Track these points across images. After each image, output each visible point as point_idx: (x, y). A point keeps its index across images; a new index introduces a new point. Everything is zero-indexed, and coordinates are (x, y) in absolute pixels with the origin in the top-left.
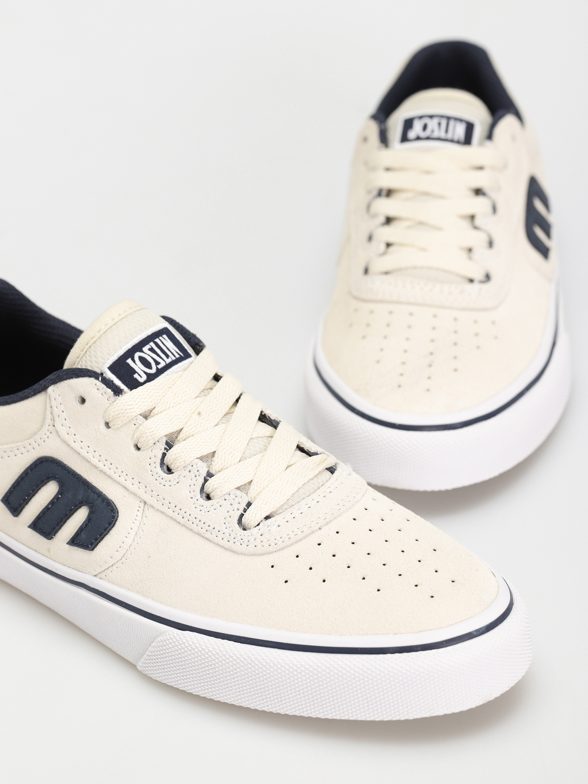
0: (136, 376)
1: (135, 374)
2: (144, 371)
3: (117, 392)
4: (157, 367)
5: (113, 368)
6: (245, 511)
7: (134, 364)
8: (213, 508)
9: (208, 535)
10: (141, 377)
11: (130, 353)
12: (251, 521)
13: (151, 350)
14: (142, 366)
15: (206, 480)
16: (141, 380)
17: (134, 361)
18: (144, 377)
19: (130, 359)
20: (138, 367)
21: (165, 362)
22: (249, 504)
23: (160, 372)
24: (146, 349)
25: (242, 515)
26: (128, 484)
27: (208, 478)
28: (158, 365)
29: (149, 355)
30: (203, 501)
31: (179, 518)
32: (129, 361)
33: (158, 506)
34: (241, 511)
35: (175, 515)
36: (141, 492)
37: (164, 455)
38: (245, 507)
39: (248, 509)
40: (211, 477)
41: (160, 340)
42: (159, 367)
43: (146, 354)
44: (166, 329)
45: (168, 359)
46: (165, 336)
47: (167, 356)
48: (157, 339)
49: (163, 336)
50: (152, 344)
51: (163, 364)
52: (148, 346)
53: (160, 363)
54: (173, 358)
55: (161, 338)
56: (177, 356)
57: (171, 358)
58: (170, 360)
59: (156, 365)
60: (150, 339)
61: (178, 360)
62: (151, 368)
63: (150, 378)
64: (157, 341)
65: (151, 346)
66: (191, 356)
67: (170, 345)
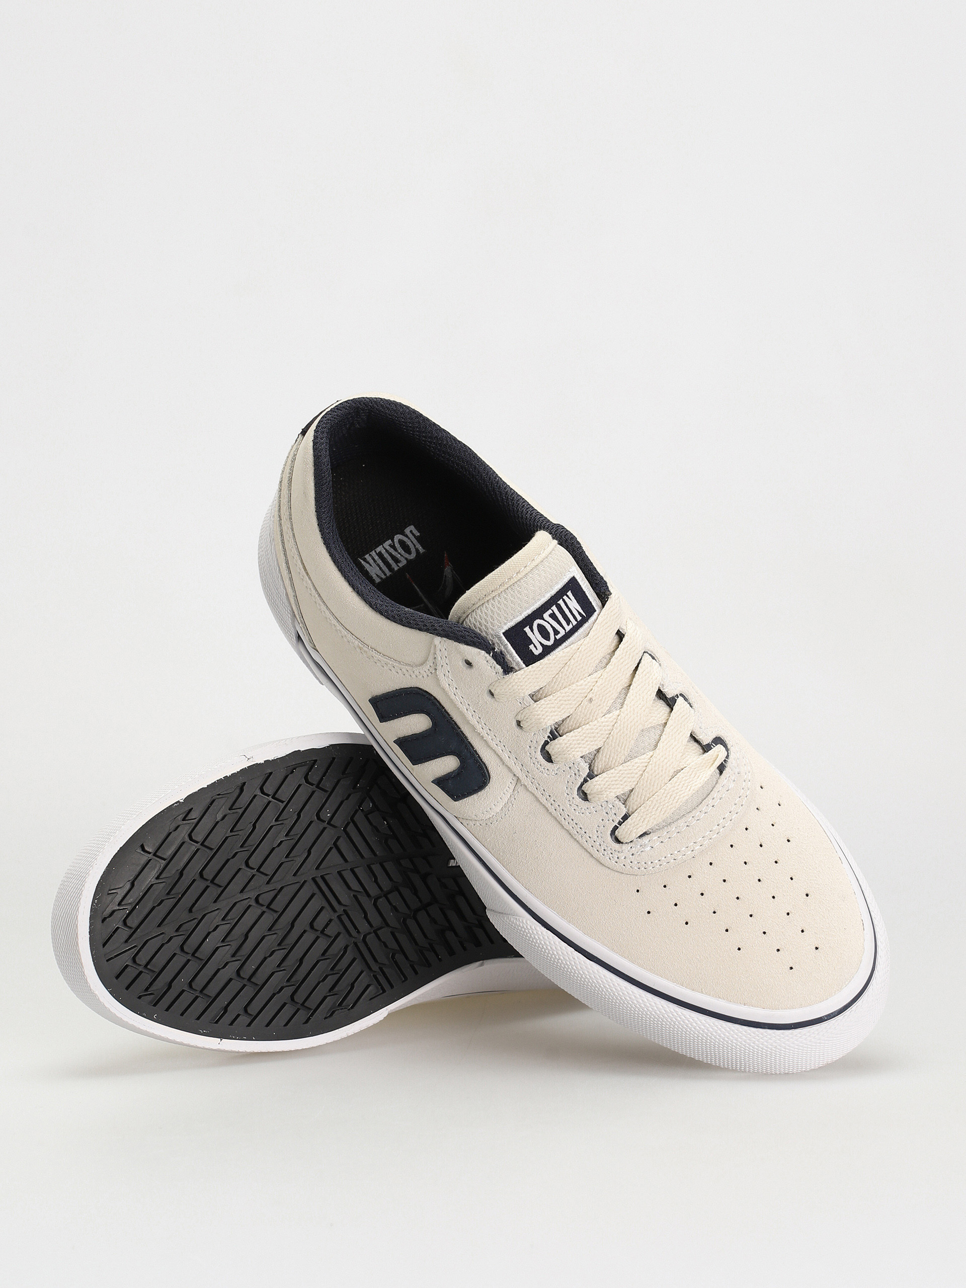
0: (531, 647)
1: (531, 644)
2: (540, 643)
3: (508, 669)
4: (555, 638)
5: (508, 634)
6: (620, 823)
7: (532, 633)
8: (588, 811)
9: (579, 838)
10: (537, 649)
11: (529, 620)
12: (624, 838)
13: (553, 616)
14: (541, 637)
15: (585, 781)
16: (536, 652)
17: (532, 631)
18: (540, 649)
19: (528, 627)
20: (535, 636)
21: (565, 630)
22: (625, 818)
23: (558, 643)
24: (546, 616)
25: (616, 828)
26: (505, 756)
27: (588, 779)
28: (557, 635)
29: (549, 623)
30: (578, 800)
31: (552, 809)
32: (527, 629)
33: (532, 788)
34: (616, 823)
35: (548, 805)
36: (517, 769)
37: (546, 743)
38: (621, 820)
39: (624, 822)
40: (592, 779)
41: (564, 600)
42: (558, 637)
43: (546, 621)
44: (573, 580)
45: (568, 625)
46: (569, 593)
47: (568, 622)
48: (561, 599)
49: (568, 594)
50: (554, 608)
51: (562, 633)
52: (550, 612)
53: (559, 632)
54: (575, 623)
55: (565, 596)
56: (579, 618)
57: (572, 624)
58: (571, 626)
59: (555, 635)
60: (553, 600)
61: (580, 624)
62: (548, 639)
63: (547, 651)
64: (561, 602)
65: (552, 611)
66: (595, 611)
67: (574, 604)
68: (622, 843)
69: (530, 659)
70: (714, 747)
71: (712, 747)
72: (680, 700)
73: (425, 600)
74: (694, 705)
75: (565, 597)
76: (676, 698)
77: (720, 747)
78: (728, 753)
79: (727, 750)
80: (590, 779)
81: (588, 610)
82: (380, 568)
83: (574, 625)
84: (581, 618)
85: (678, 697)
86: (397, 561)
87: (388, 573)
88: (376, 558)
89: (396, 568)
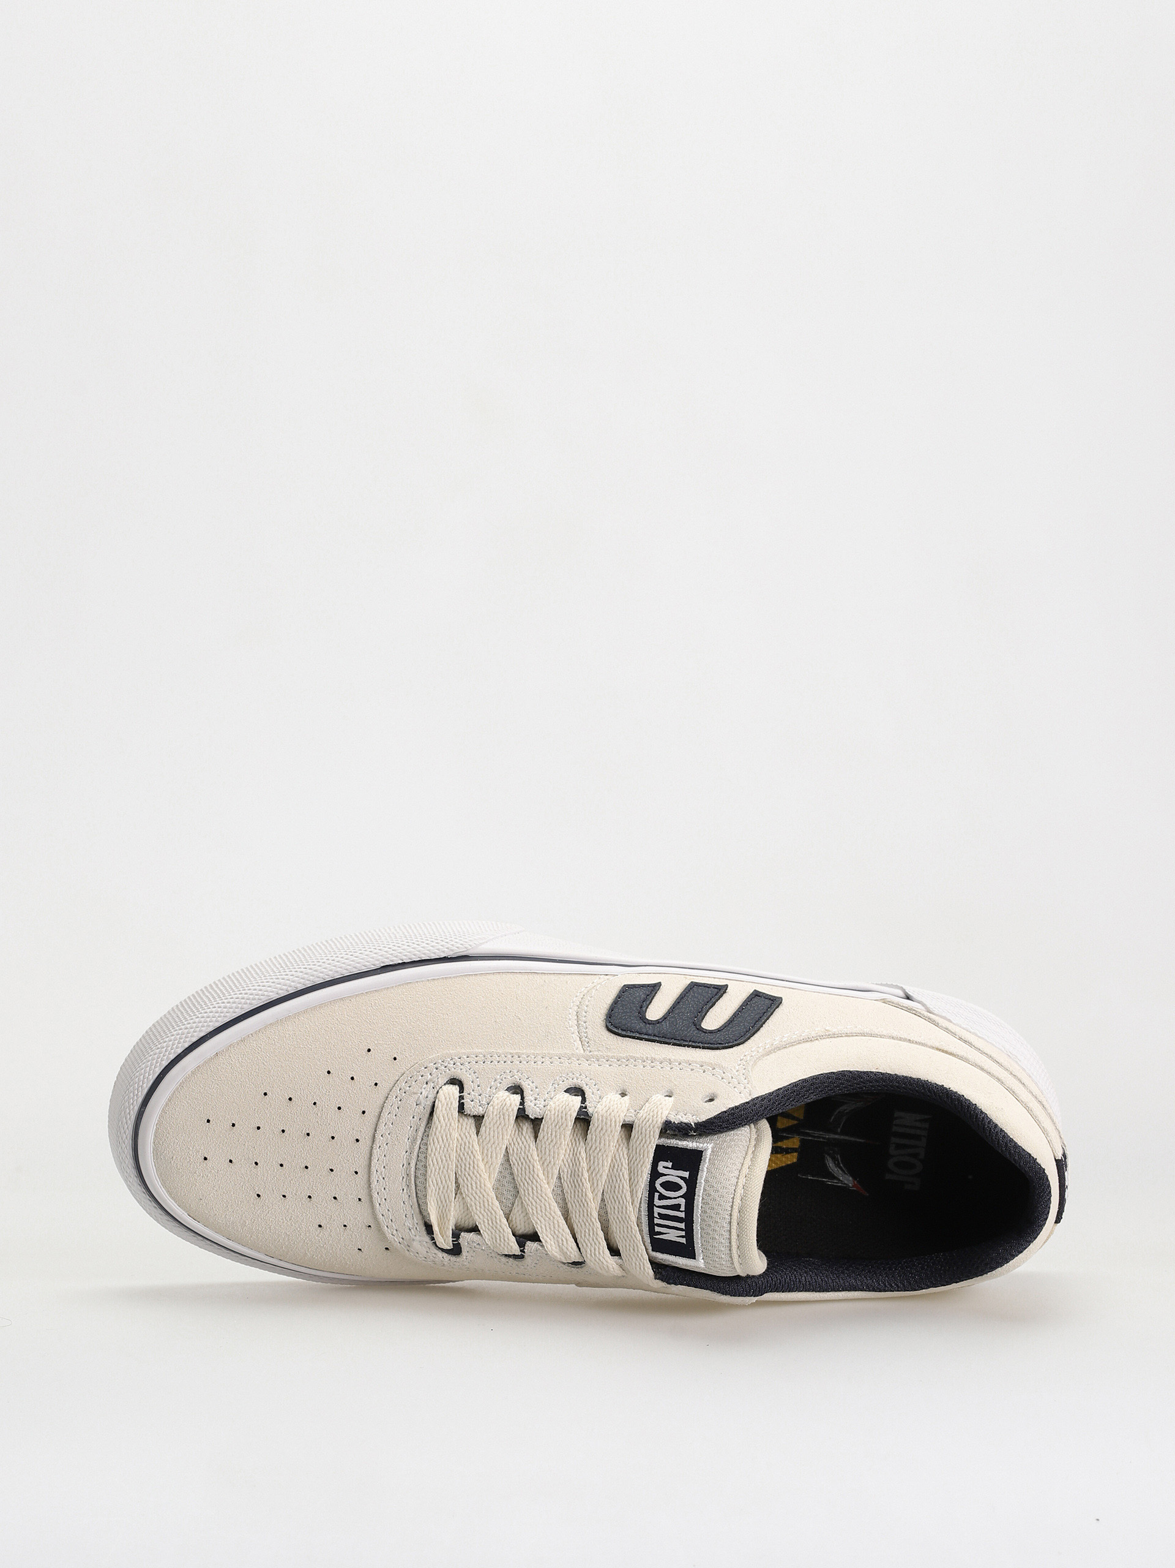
0: (670, 1164)
1: (672, 1166)
2: (666, 1175)
4: (658, 1192)
5: (698, 1155)
6: (461, 1098)
7: (680, 1176)
10: (664, 1167)
12: (447, 1089)
14: (670, 1180)
15: (522, 1103)
16: (661, 1164)
17: (681, 1178)
18: (661, 1169)
19: (687, 1177)
20: (675, 1176)
21: (657, 1207)
22: (461, 1107)
24: (682, 1201)
25: (462, 1090)
27: (521, 1107)
28: (659, 1195)
29: (674, 1198)
32: (686, 1174)
34: (465, 1094)
37: (584, 1100)
38: (463, 1101)
39: (459, 1102)
40: (518, 1110)
41: (681, 1230)
42: (657, 1195)
43: (678, 1197)
44: (692, 1256)
45: (659, 1214)
46: (683, 1241)
47: (662, 1217)
48: (684, 1228)
49: (685, 1239)
50: (682, 1215)
51: (657, 1202)
52: (683, 1208)
53: (659, 1199)
54: (656, 1221)
55: (684, 1235)
56: (657, 1229)
57: (656, 1218)
58: (656, 1215)
59: (660, 1193)
60: (689, 1220)
61: (651, 1225)
62: (663, 1185)
63: (655, 1174)
64: (682, 1226)
65: (682, 1211)
66: (653, 1250)
67: (672, 1236)
68: (445, 1084)
69: (662, 1153)
70: (453, 1241)
71: (454, 1239)
72: (516, 1249)
73: (842, 1137)
74: (504, 1259)
75: (683, 1233)
76: (522, 1249)
77: (449, 1246)
78: (437, 1247)
79: (443, 1250)
80: (519, 1108)
81: (659, 1245)
82: (906, 1126)
83: (655, 1219)
84: (656, 1231)
85: (521, 1251)
86: (899, 1146)
87: (895, 1129)
88: (918, 1132)
89: (894, 1140)
